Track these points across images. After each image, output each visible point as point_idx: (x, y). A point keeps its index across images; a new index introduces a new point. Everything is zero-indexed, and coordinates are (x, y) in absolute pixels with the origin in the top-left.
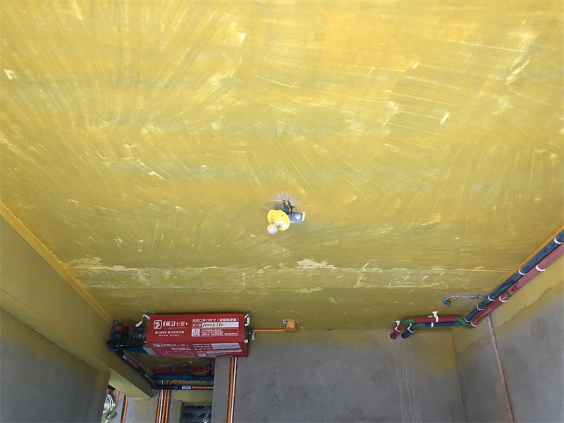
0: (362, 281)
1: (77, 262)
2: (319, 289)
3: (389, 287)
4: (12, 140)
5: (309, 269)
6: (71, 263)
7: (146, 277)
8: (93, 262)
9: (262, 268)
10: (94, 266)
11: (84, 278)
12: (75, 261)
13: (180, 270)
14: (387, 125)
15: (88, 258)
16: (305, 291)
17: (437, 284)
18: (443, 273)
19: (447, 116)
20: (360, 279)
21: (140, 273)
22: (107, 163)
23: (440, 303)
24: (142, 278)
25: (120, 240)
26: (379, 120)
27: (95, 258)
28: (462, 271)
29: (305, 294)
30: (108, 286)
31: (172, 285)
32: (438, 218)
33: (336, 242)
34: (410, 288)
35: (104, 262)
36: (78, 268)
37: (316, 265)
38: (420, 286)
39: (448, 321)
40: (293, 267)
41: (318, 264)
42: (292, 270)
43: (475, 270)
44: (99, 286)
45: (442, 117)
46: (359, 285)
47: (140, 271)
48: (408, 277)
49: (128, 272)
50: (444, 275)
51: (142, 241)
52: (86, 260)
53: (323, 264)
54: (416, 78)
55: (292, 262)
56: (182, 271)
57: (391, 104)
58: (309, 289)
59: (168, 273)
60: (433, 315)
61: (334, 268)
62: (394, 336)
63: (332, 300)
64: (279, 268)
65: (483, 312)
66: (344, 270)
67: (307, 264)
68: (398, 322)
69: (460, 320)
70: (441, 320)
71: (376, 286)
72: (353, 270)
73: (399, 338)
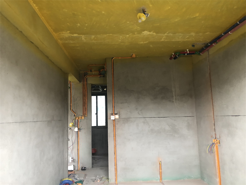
0: (164, 39)
2: (147, 42)
3: (173, 40)
5: (146, 35)
6: (58, 33)
7: (85, 38)
8: (66, 33)
9: (128, 34)
11: (61, 39)
12: (60, 33)
16: (142, 43)
17: (191, 39)
18: (194, 35)
23: (190, 47)
24: (83, 39)
25: (79, 25)
27: (68, 31)
28: (201, 34)
29: (142, 44)
30: (70, 42)
31: (94, 41)
32: (197, 15)
33: (158, 24)
34: (181, 41)
35: (70, 33)
36: (60, 35)
37: (149, 33)
38: (184, 40)
39: (192, 53)
42: (139, 35)
43: (206, 34)
44: (66, 42)
46: (163, 40)
47: (83, 36)
48: (181, 37)
49: (79, 36)
51: (87, 25)
52: (64, 32)
53: (151, 33)
55: (140, 32)
56: (99, 36)
58: (144, 42)
59: (93, 37)
60: (187, 51)
61: (155, 34)
62: (171, 58)
63: (151, 46)
64: (135, 34)
65: (206, 49)
66: (158, 35)
67: (146, 33)
68: (173, 54)
69: (197, 52)
70: (190, 53)
71: (169, 40)
72: (162, 35)
73: (173, 59)
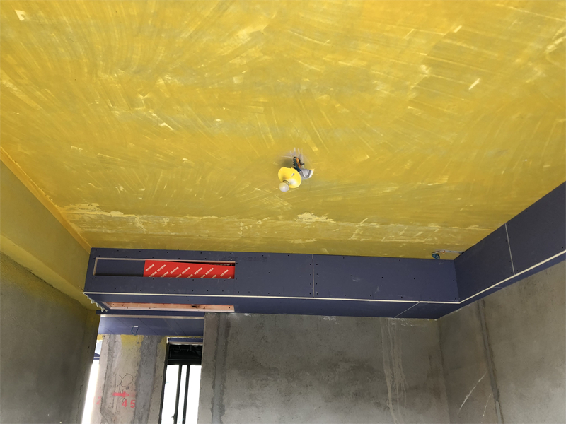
0: (358, 234)
1: (74, 206)
2: (314, 240)
3: (382, 240)
4: (17, 84)
5: (307, 222)
6: (68, 207)
7: (144, 223)
8: (90, 207)
9: (261, 219)
10: (92, 211)
11: (78, 222)
12: (72, 206)
13: (179, 218)
14: (414, 88)
15: (86, 203)
16: (300, 241)
17: (430, 239)
18: (438, 230)
19: (477, 82)
20: (356, 232)
21: (138, 220)
22: (116, 112)
23: (429, 257)
24: (139, 224)
25: (121, 188)
26: (408, 83)
27: (93, 204)
28: (456, 229)
29: (300, 244)
30: (103, 231)
31: (168, 232)
32: (445, 179)
33: (340, 199)
34: (403, 242)
35: (101, 208)
36: (74, 212)
37: (316, 218)
38: (413, 241)
40: (292, 220)
41: (317, 218)
42: (291, 222)
43: (469, 228)
44: (94, 230)
45: (472, 82)
46: (354, 237)
47: (137, 218)
48: (403, 232)
49: (125, 218)
50: (438, 232)
51: (143, 189)
52: (83, 206)
53: (322, 219)
54: (455, 43)
55: (292, 215)
56: (181, 220)
57: (424, 67)
58: (304, 240)
59: (166, 220)
61: (333, 222)
63: (326, 250)
66: (341, 224)
67: (307, 218)
71: (371, 239)
72: (351, 224)
